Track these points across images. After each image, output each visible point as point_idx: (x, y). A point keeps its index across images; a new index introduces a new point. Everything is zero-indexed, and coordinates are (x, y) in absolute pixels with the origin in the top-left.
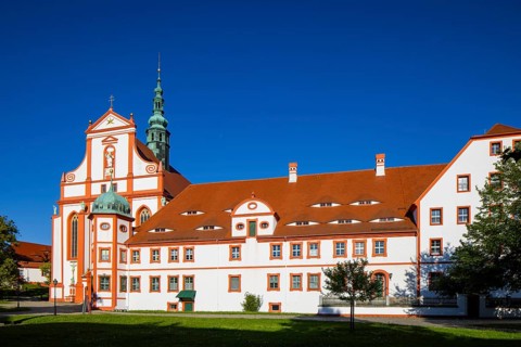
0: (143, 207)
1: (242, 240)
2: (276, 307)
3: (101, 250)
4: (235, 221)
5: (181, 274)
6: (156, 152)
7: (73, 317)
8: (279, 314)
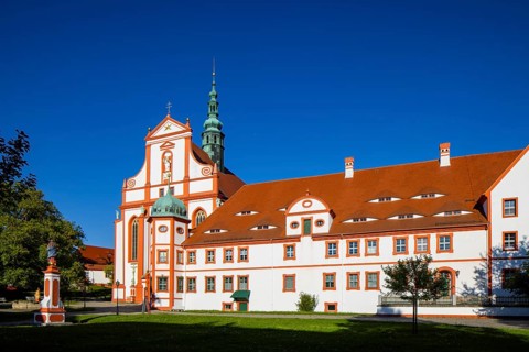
0: (199, 209)
1: (297, 238)
2: (332, 307)
3: (160, 251)
4: (289, 220)
5: (236, 274)
6: (211, 154)
7: (134, 317)
8: (336, 314)
